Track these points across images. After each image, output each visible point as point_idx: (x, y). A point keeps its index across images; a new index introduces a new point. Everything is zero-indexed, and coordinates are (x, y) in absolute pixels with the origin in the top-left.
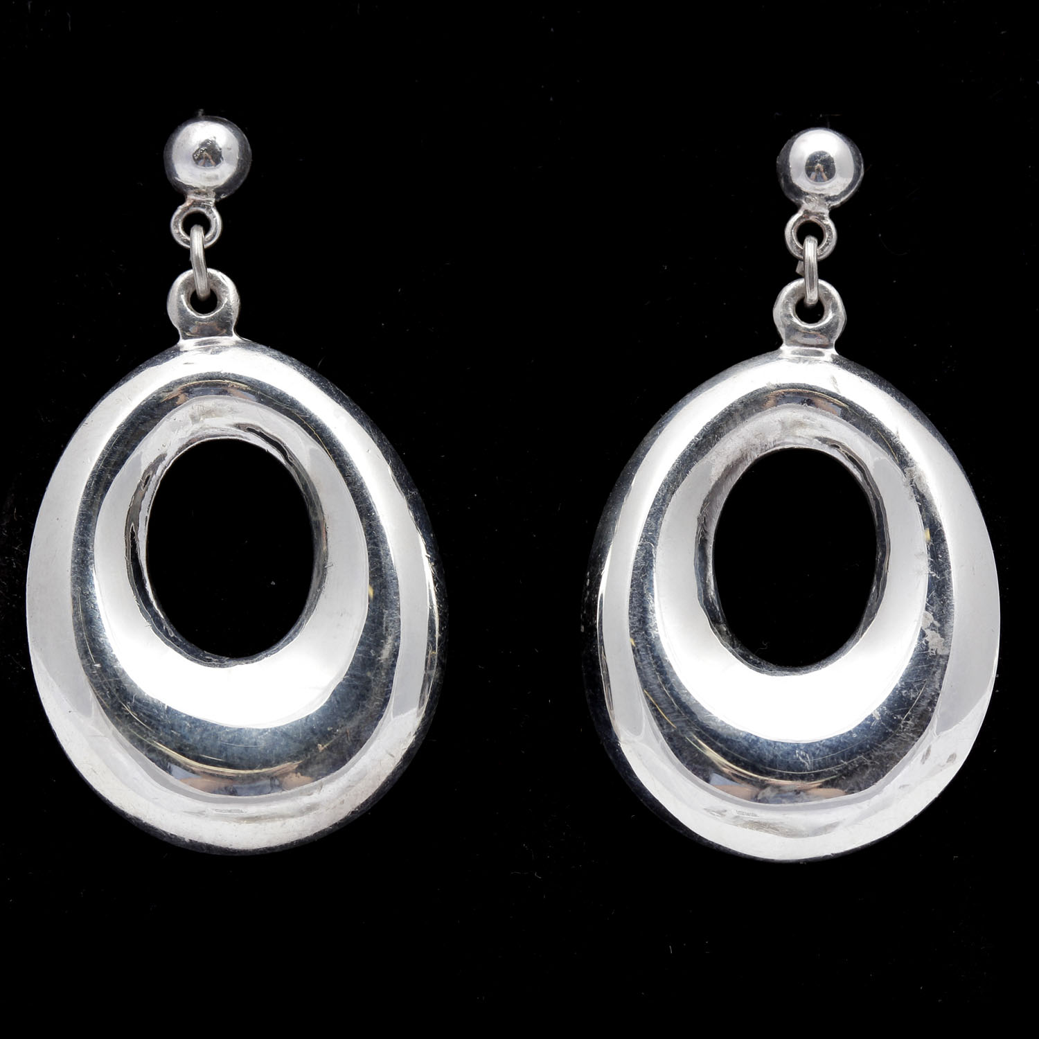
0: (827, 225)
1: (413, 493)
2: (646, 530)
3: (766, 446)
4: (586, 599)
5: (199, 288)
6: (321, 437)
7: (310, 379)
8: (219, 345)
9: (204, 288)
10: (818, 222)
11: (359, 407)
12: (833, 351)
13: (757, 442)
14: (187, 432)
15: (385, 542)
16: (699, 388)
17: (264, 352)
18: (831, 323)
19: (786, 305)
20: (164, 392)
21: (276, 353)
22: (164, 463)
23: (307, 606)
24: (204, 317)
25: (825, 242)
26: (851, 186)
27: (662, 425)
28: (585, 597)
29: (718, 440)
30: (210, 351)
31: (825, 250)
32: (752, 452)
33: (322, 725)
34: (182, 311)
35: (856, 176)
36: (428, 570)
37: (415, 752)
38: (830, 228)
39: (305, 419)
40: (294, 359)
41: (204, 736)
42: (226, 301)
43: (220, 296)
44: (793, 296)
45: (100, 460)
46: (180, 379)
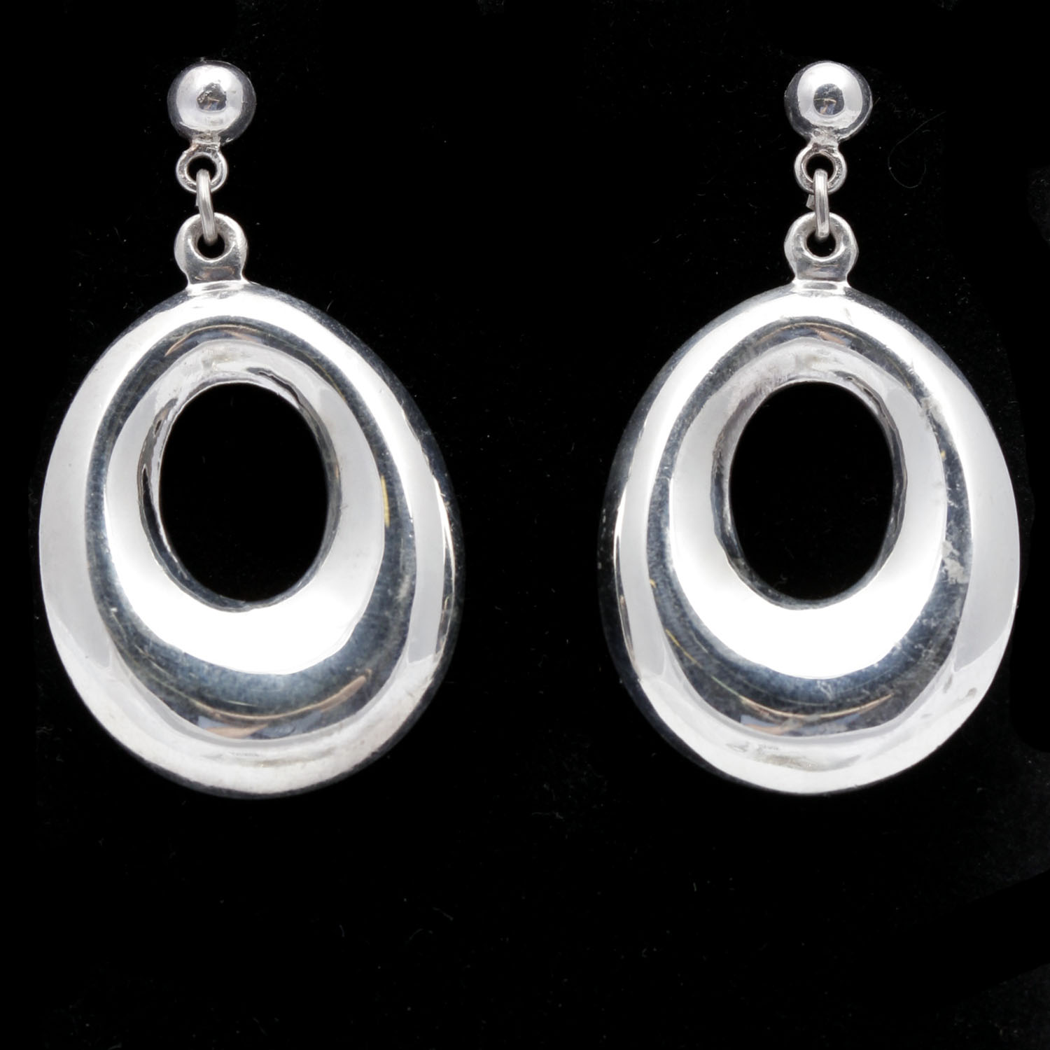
0: (837, 159)
1: (426, 433)
2: (662, 465)
3: (780, 380)
4: (603, 536)
5: (207, 232)
6: (333, 378)
7: (320, 321)
8: (227, 289)
9: (211, 233)
10: (828, 155)
11: (370, 349)
12: (845, 284)
13: (771, 375)
14: (197, 376)
16: (711, 324)
17: (273, 295)
18: (843, 256)
19: (797, 239)
20: (174, 336)
21: (285, 296)
22: (175, 408)
23: (323, 547)
24: (211, 261)
25: (835, 175)
26: (860, 118)
27: (676, 361)
28: (601, 534)
29: (732, 374)
30: (218, 295)
31: (835, 183)
32: (767, 386)
33: (341, 665)
34: (189, 256)
35: (865, 108)
36: (442, 510)
37: (434, 693)
38: (840, 161)
39: (318, 360)
40: (303, 302)
41: (223, 678)
42: (233, 245)
43: (227, 240)
44: (804, 230)
45: (112, 405)
46: (190, 324)
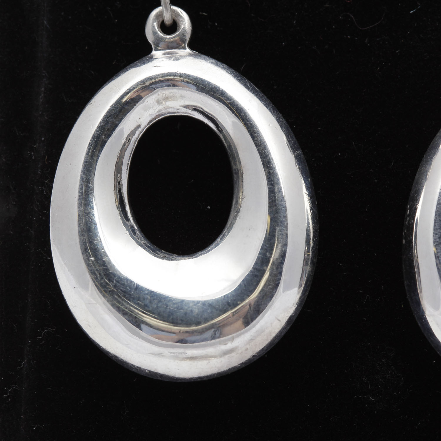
1: (298, 152)
4: (407, 222)
5: (166, 18)
6: (240, 115)
7: (235, 77)
8: (177, 55)
9: (168, 19)
11: (265, 97)
14: (155, 110)
15: (278, 184)
17: (206, 60)
20: (140, 84)
21: (213, 61)
22: (140, 129)
23: (229, 223)
24: (168, 37)
28: (406, 221)
30: (173, 59)
33: (234, 300)
34: (155, 33)
36: (306, 202)
37: (294, 319)
39: (230, 103)
40: (225, 65)
41: (159, 305)
42: (183, 27)
43: (179, 24)
45: (98, 127)
46: (151, 77)
